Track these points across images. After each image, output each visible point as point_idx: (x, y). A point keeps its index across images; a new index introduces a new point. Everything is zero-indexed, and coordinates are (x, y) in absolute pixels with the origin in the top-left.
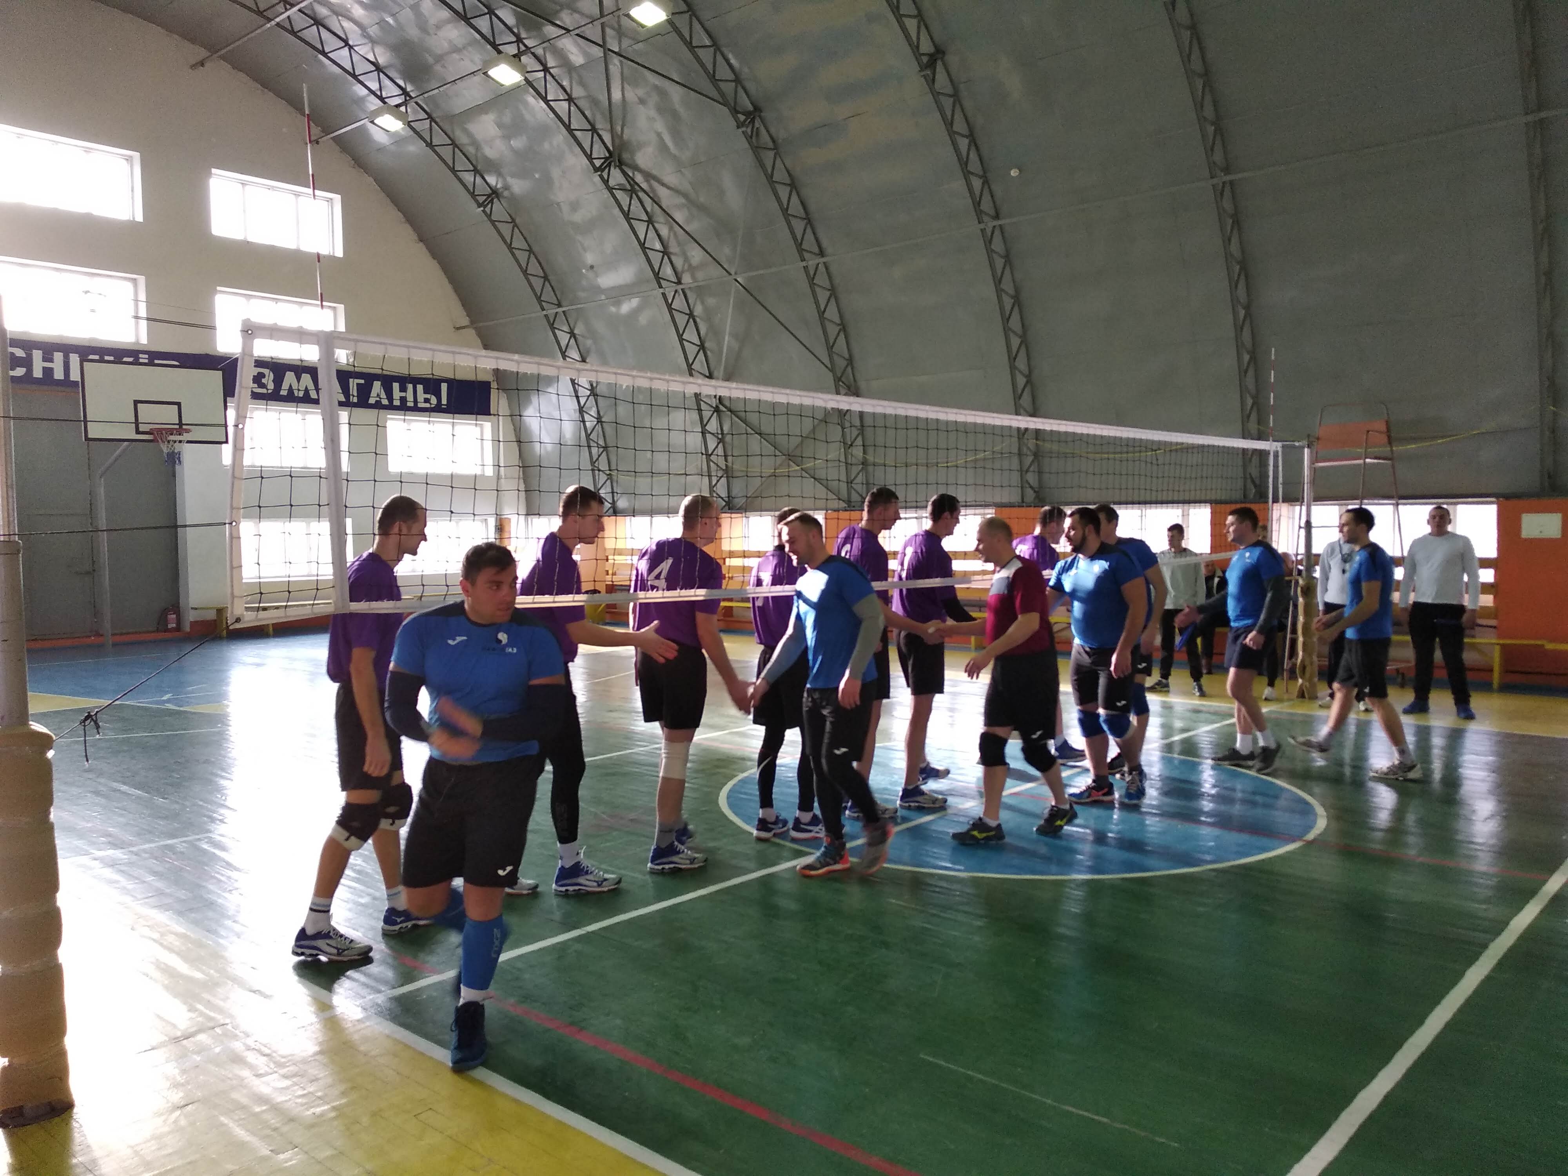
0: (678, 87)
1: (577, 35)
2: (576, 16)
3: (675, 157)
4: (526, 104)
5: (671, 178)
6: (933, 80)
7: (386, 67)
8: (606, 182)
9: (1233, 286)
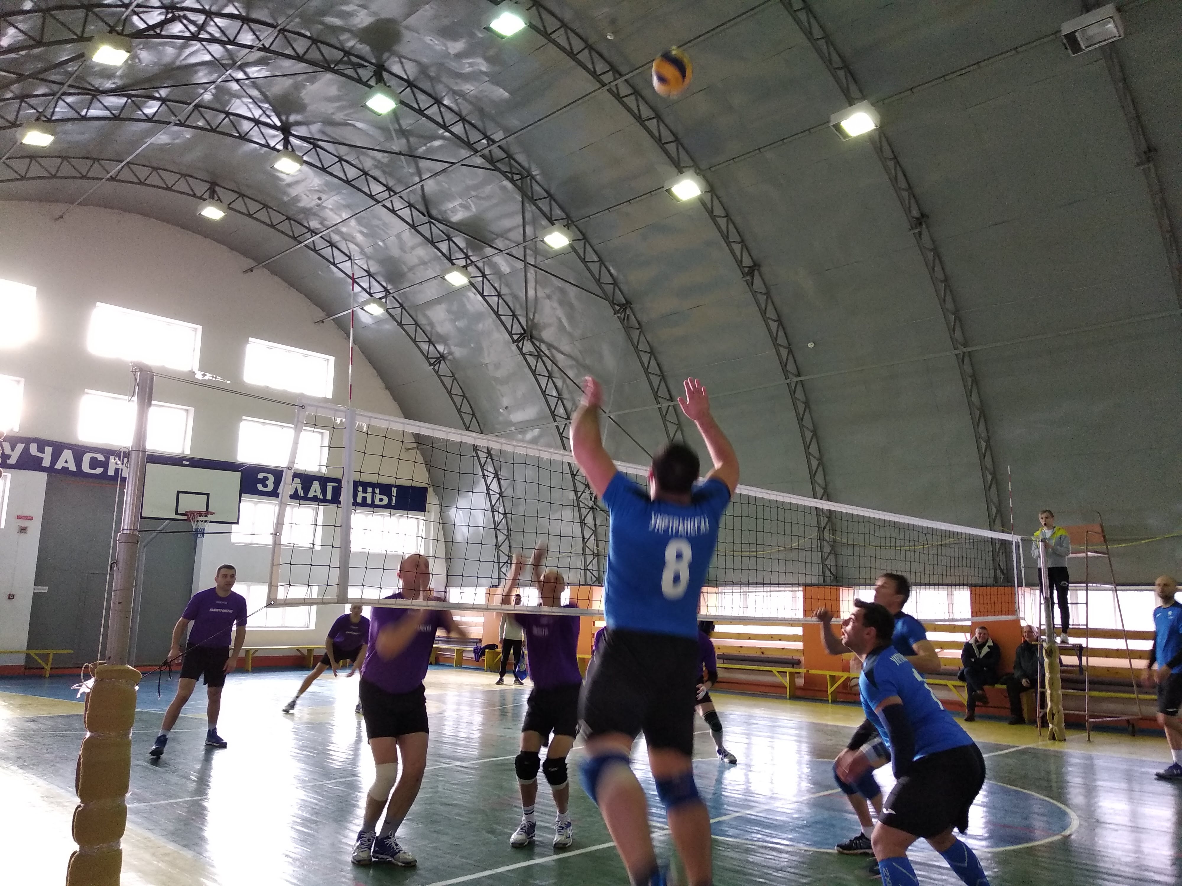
0: (574, 288)
1: (507, 254)
2: (507, 242)
3: (570, 335)
4: (468, 298)
5: (565, 347)
6: (752, 284)
7: (375, 274)
8: (520, 350)
9: (976, 426)
